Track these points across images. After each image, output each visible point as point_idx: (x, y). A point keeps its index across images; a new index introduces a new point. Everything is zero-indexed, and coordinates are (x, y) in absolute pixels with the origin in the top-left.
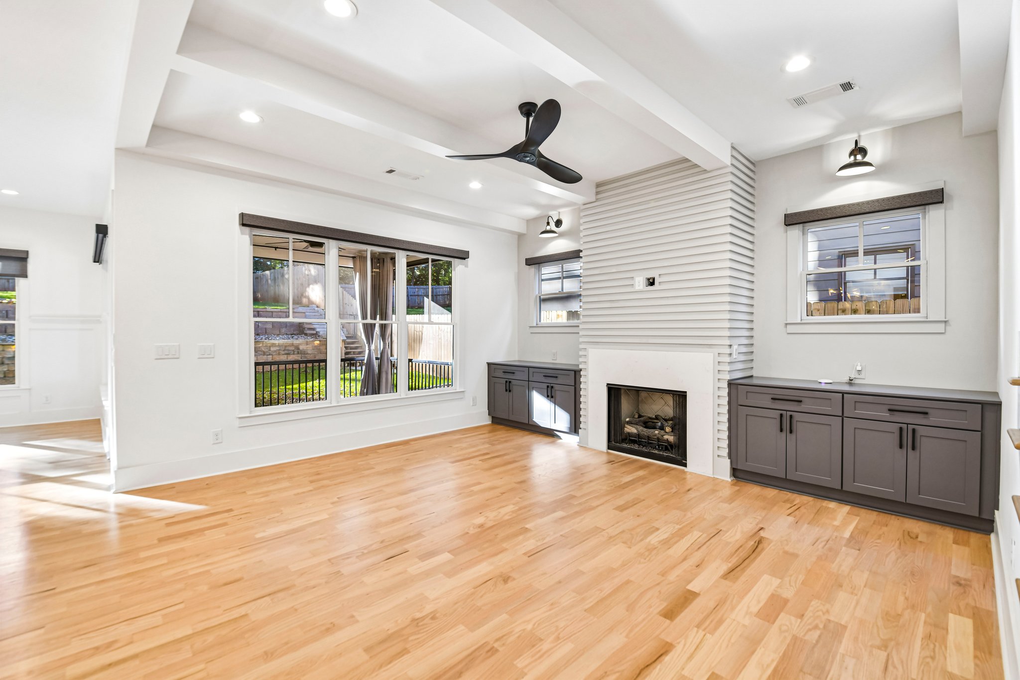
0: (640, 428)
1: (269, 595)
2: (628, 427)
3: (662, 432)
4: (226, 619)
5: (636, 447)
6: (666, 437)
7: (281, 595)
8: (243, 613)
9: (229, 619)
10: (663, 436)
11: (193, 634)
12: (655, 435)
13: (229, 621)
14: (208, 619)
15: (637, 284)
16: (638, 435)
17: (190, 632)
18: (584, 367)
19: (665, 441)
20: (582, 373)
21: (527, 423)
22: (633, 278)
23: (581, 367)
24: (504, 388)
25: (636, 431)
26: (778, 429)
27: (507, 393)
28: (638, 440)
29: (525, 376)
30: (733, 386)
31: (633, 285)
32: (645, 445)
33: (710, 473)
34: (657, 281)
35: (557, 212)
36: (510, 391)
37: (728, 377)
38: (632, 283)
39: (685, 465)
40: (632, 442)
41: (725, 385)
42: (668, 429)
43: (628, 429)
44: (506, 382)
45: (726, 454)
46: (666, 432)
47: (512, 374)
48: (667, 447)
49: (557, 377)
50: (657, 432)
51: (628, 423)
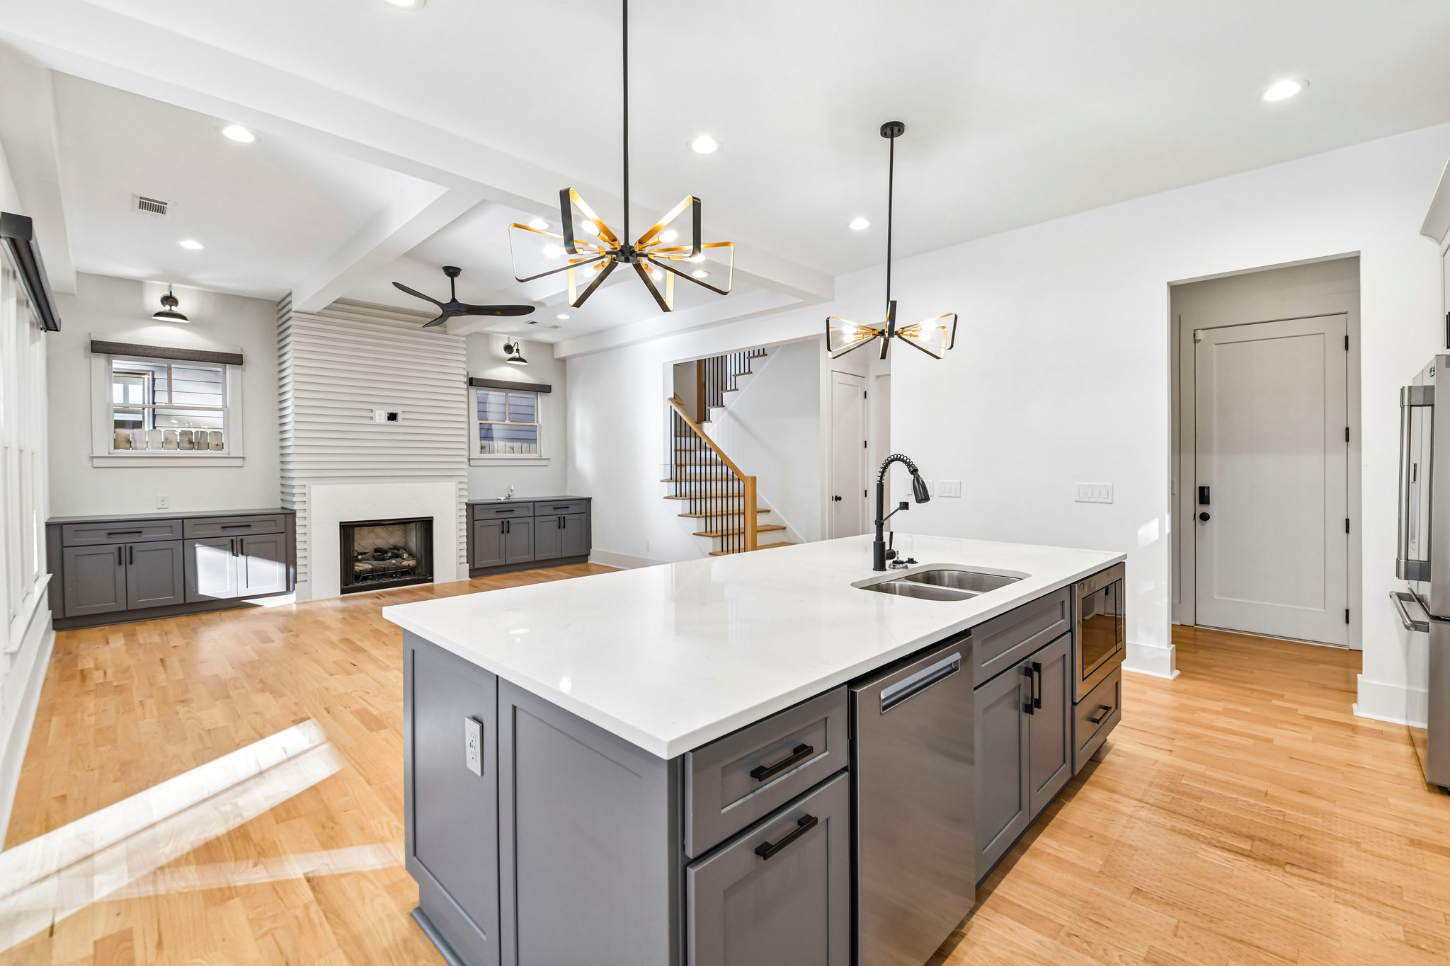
0: (375, 563)
2: (360, 564)
3: (399, 559)
5: (370, 582)
6: (405, 563)
10: (401, 563)
12: (394, 564)
15: (377, 417)
16: (372, 571)
18: (303, 507)
19: (405, 567)
20: (298, 515)
21: (183, 602)
22: (372, 410)
23: (294, 508)
24: (112, 560)
25: (370, 567)
26: (501, 532)
27: (123, 566)
28: (373, 574)
29: (172, 533)
30: (471, 507)
31: (372, 417)
32: (380, 577)
33: (453, 579)
34: (400, 417)
35: (167, 284)
36: (131, 563)
37: (466, 500)
38: (371, 415)
39: (432, 581)
40: (365, 579)
41: (465, 507)
42: (405, 556)
43: (360, 567)
44: (120, 548)
45: (465, 560)
46: (403, 559)
47: (136, 534)
48: (408, 571)
49: (250, 526)
50: (394, 561)
51: (359, 561)
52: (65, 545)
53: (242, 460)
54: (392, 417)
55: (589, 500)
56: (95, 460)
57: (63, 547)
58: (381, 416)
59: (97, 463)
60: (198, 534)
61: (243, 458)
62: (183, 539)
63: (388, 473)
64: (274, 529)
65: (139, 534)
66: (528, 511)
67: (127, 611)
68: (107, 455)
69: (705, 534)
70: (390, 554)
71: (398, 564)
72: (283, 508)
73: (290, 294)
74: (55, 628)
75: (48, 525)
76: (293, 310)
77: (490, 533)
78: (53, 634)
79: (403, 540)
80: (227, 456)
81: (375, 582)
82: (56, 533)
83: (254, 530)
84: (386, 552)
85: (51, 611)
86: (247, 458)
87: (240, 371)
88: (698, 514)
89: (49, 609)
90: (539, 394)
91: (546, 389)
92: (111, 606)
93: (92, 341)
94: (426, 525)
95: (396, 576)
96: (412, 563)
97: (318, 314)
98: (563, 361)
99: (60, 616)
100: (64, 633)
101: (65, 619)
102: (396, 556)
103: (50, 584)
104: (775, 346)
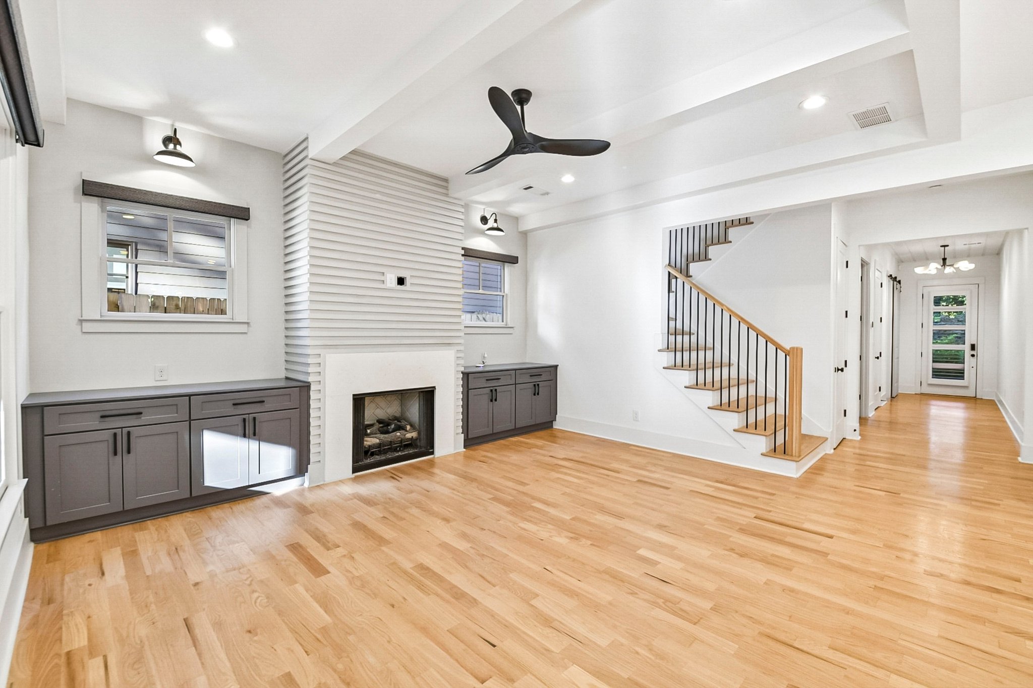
1: (791, 646)
2: (368, 439)
3: (402, 432)
4: (851, 659)
5: (377, 458)
6: (409, 436)
7: (782, 637)
8: (831, 651)
9: (849, 657)
10: (404, 435)
11: (891, 672)
12: (398, 437)
13: (850, 655)
14: (868, 674)
15: (388, 281)
16: (379, 445)
17: (894, 677)
18: (317, 378)
19: (409, 439)
20: (313, 388)
21: (188, 496)
22: (383, 273)
23: (309, 381)
24: (104, 449)
25: (378, 441)
26: (489, 400)
27: (119, 457)
28: (380, 449)
29: (177, 413)
30: (466, 376)
31: (383, 281)
32: (385, 452)
33: (452, 451)
34: (408, 281)
35: (169, 122)
36: (129, 452)
37: (462, 369)
38: (382, 278)
39: (432, 453)
40: (373, 454)
41: (461, 375)
42: (408, 427)
43: (370, 441)
44: (115, 435)
45: (461, 430)
46: (406, 431)
47: (135, 416)
48: (411, 443)
49: (263, 402)
50: (398, 434)
51: (368, 435)
52: (46, 433)
53: (246, 325)
54: (401, 281)
55: (556, 367)
56: (84, 324)
57: (43, 435)
58: (392, 281)
59: (87, 327)
60: (207, 413)
61: (248, 323)
62: (190, 420)
63: (397, 341)
64: (288, 404)
65: (139, 416)
66: (511, 379)
67: (124, 512)
68: (100, 318)
69: (720, 407)
70: (393, 426)
71: (402, 437)
72: (287, 378)
73: (306, 139)
74: (33, 539)
75: (25, 408)
76: (310, 157)
77: (481, 401)
78: (32, 546)
79: (399, 409)
80: (232, 321)
81: (383, 458)
82: (35, 419)
83: (267, 406)
84: (389, 424)
85: (27, 519)
86: (251, 324)
87: (245, 227)
88: (709, 385)
89: (26, 517)
90: (506, 264)
91: (513, 260)
92: (102, 507)
93: (83, 180)
94: (428, 395)
95: (400, 449)
96: (414, 435)
97: (335, 164)
98: (525, 234)
99: (40, 524)
100: (44, 547)
101: (46, 527)
102: (400, 428)
103: (27, 490)
104: (764, 216)
